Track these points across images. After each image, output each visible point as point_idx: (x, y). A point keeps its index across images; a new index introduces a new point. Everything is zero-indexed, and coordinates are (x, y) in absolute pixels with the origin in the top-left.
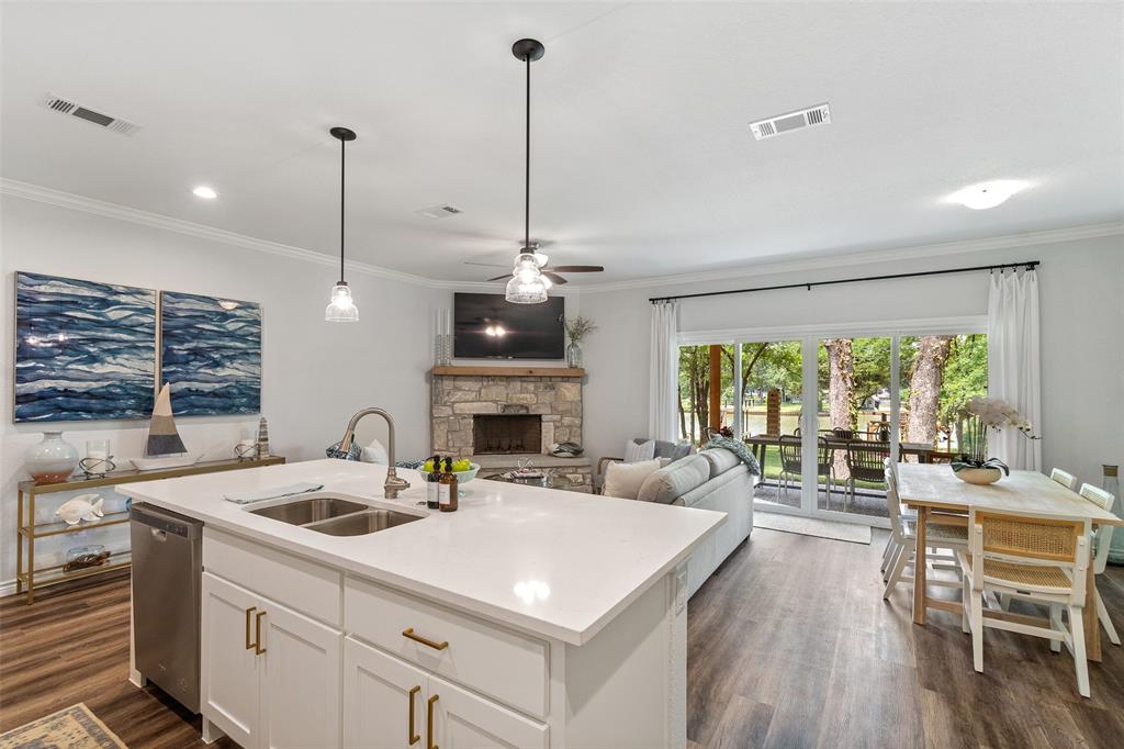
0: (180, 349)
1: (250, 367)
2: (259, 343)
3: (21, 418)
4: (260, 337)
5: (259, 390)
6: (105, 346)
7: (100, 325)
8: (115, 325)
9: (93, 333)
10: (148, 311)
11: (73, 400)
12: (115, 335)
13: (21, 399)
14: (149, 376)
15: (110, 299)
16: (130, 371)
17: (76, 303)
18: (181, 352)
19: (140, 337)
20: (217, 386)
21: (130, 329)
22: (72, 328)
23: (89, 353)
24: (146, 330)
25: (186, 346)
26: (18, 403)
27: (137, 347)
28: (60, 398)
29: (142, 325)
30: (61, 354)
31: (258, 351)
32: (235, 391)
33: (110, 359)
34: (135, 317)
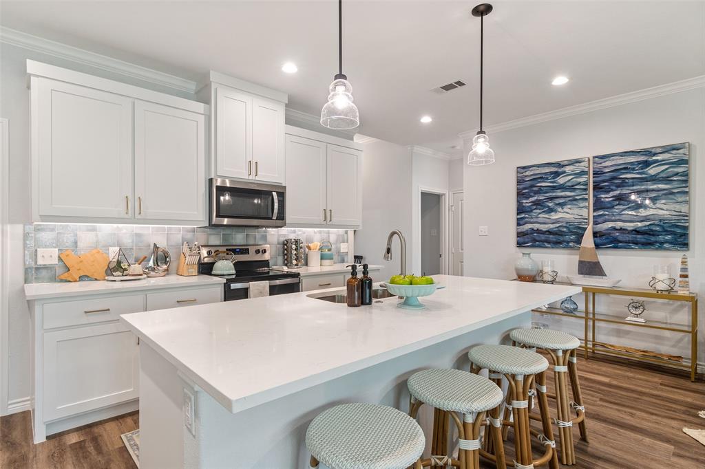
0: (606, 197)
1: (675, 205)
2: (686, 181)
3: (520, 245)
4: (687, 175)
5: (686, 228)
6: (558, 201)
7: (554, 188)
8: (563, 187)
9: (551, 194)
10: (583, 173)
11: (541, 235)
12: (563, 194)
13: (519, 235)
14: (585, 219)
15: (560, 171)
16: (572, 216)
17: (542, 178)
18: (607, 200)
19: (578, 192)
20: (640, 224)
21: (572, 188)
22: (540, 193)
23: (548, 206)
24: (582, 187)
25: (612, 194)
26: (518, 237)
27: (576, 200)
28: (535, 234)
29: (579, 184)
30: (536, 209)
31: (686, 190)
32: (658, 229)
33: (560, 209)
34: (575, 179)
